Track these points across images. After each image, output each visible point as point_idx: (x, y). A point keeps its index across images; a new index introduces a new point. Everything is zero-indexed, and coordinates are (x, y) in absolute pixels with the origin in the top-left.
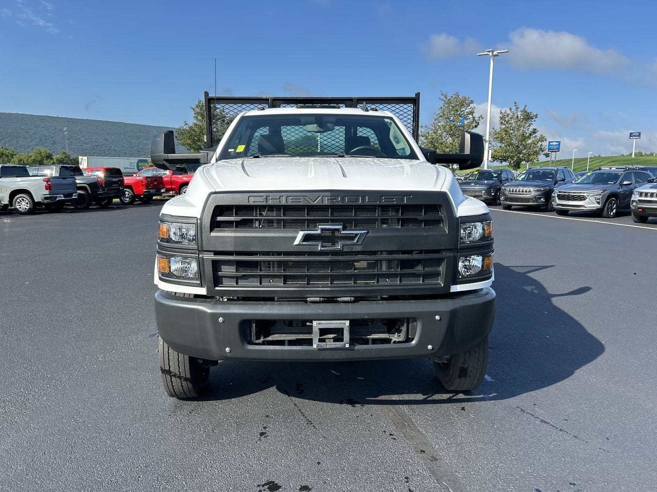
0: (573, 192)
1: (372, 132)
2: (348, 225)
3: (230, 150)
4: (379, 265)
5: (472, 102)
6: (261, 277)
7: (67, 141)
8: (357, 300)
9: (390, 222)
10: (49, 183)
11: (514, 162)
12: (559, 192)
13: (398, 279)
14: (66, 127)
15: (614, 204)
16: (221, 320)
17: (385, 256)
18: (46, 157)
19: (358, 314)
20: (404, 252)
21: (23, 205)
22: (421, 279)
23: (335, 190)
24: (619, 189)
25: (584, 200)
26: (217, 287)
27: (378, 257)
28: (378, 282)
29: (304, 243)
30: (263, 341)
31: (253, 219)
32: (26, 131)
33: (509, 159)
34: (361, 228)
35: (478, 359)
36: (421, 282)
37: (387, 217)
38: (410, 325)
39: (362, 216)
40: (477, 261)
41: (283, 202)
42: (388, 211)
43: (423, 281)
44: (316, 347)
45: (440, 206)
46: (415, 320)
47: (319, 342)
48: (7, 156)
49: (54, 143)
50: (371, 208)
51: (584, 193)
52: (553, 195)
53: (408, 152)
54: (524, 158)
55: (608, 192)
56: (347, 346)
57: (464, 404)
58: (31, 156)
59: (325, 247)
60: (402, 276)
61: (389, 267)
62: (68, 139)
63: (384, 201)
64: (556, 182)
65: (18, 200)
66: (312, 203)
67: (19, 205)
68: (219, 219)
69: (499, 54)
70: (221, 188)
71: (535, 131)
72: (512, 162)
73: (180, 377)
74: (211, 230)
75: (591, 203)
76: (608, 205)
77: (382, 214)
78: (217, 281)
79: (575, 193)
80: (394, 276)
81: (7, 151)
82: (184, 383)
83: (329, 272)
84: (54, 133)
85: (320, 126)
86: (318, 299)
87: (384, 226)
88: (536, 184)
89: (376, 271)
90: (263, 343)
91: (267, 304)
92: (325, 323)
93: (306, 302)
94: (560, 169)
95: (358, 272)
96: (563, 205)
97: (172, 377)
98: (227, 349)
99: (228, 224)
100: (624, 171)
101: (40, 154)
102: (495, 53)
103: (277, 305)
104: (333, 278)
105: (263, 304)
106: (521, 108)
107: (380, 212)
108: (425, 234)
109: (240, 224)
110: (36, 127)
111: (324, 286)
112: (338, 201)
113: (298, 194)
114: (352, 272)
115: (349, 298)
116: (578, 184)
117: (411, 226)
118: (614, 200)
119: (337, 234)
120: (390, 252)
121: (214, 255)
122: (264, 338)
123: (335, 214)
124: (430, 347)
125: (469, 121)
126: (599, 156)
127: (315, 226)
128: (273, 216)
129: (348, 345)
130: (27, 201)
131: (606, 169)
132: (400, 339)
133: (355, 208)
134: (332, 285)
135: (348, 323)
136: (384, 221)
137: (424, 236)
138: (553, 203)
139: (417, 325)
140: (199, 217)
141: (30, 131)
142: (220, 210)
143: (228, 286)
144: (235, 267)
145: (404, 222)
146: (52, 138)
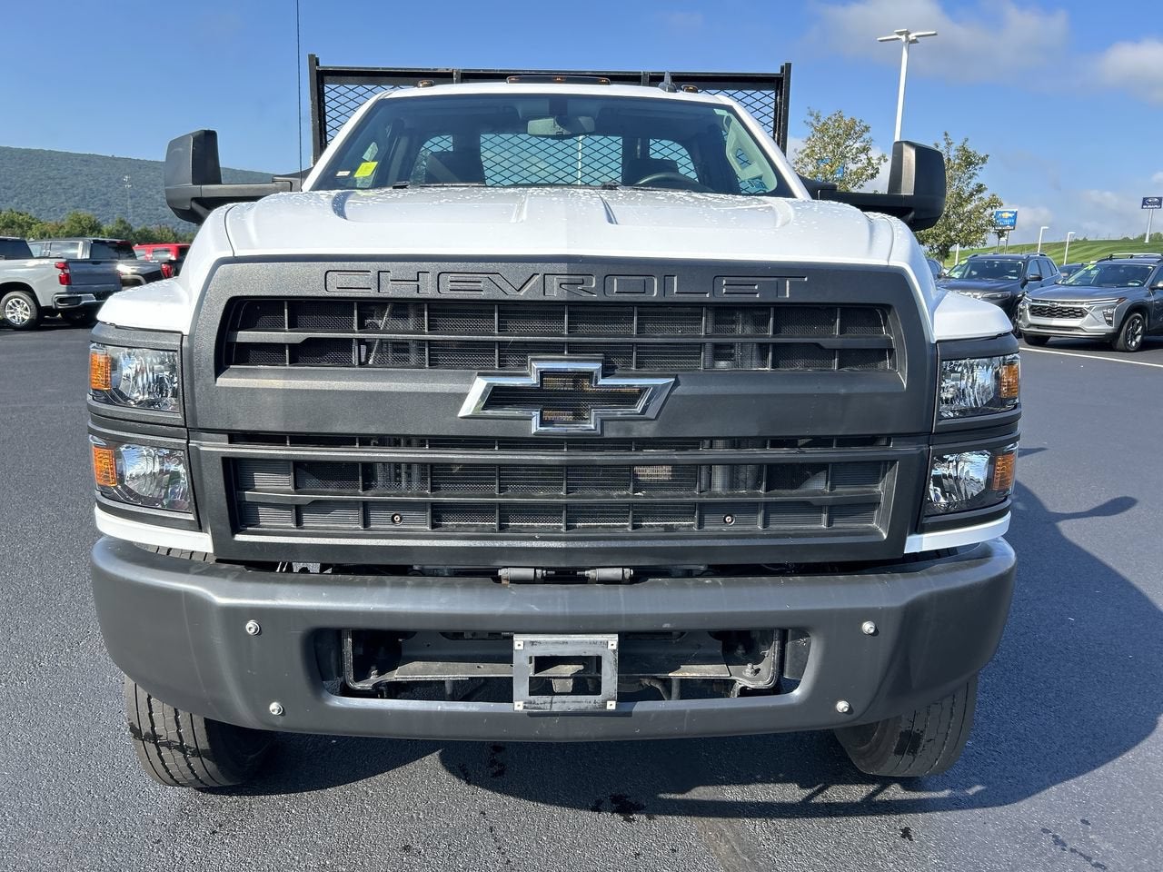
0: (1060, 303)
1: (684, 152)
2: (617, 361)
3: (340, 174)
4: (703, 477)
5: (867, 129)
6: (366, 507)
7: (129, 201)
8: (640, 575)
9: (737, 352)
10: (67, 271)
11: (938, 246)
12: (1034, 301)
13: (760, 517)
14: (128, 174)
15: (1138, 325)
16: (251, 626)
17: (721, 452)
18: (90, 229)
19: (644, 617)
20: (777, 443)
21: (20, 312)
22: (825, 516)
23: (581, 257)
24: (1149, 295)
25: (1083, 316)
26: (240, 532)
27: (704, 454)
28: (701, 525)
29: (489, 412)
30: (376, 686)
31: (350, 340)
32: (57, 180)
33: (930, 240)
34: (657, 370)
35: (952, 709)
36: (824, 526)
37: (730, 340)
38: (789, 645)
39: (660, 334)
40: (972, 467)
41: (429, 291)
42: (733, 322)
43: (830, 523)
44: (521, 708)
45: (886, 308)
46: (802, 632)
47: (531, 694)
48: (21, 226)
49: (108, 204)
50: (687, 312)
51: (1082, 303)
52: (1020, 306)
53: (772, 184)
54: (958, 239)
55: (1128, 302)
56: (611, 706)
57: (907, 820)
58: (62, 227)
59: (550, 423)
60: (770, 509)
61: (733, 483)
62: (131, 198)
63: (724, 294)
64: (1025, 283)
65: (10, 303)
66: (512, 295)
67: (12, 313)
68: (244, 336)
69: (918, 39)
70: (253, 248)
71: (980, 189)
72: (935, 246)
73: (182, 749)
74: (219, 370)
75: (1093, 323)
76: (1128, 327)
77: (716, 330)
78: (241, 516)
79: (1064, 303)
80: (750, 508)
81: (21, 218)
82: (195, 762)
83: (561, 496)
84: (106, 186)
85: (561, 122)
86: (529, 573)
87: (722, 364)
88: (986, 285)
89: (695, 496)
90: (375, 693)
91: (382, 584)
92: (547, 643)
93: (498, 580)
94: (1032, 258)
95: (644, 497)
96: (1038, 326)
97: (161, 748)
98: (274, 707)
99: (270, 353)
100: (1158, 262)
101: (80, 223)
102: (912, 37)
103: (413, 586)
104: (573, 513)
105: (373, 584)
106: (957, 144)
107: (710, 326)
108: (843, 391)
109: (301, 354)
110: (75, 174)
111: (547, 538)
112: (591, 291)
113: (471, 266)
114: (628, 496)
115: (619, 571)
116: (1070, 285)
117: (799, 366)
118: (1138, 318)
119: (587, 386)
120: (736, 443)
121: (230, 442)
122: (380, 673)
123: (583, 327)
124: (842, 706)
125: (859, 165)
126: (1085, 239)
127: (523, 364)
128: (407, 330)
129: (614, 703)
130: (26, 305)
131: (1122, 257)
132: (761, 684)
133: (639, 314)
134: (572, 534)
135: (613, 641)
136: (721, 351)
137: (838, 395)
138: (1020, 322)
139: (809, 645)
140: (186, 332)
141: (63, 181)
142: (242, 311)
143: (272, 532)
144: (291, 477)
145: (782, 353)
146: (104, 194)
